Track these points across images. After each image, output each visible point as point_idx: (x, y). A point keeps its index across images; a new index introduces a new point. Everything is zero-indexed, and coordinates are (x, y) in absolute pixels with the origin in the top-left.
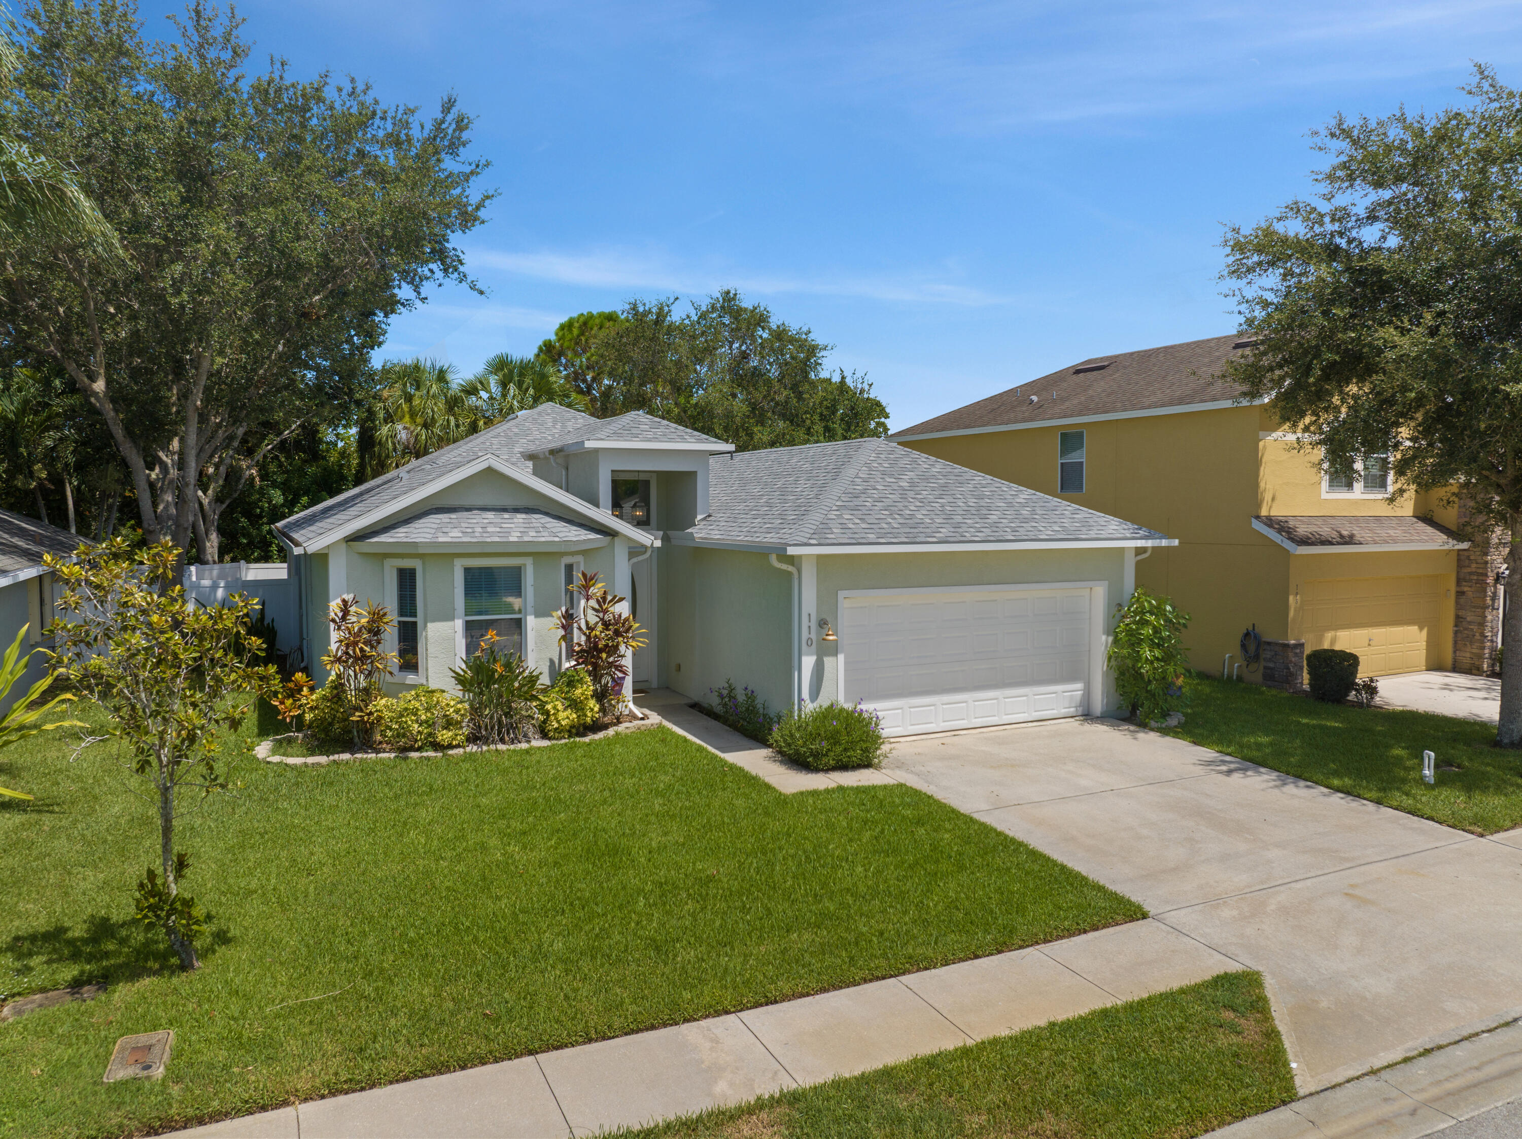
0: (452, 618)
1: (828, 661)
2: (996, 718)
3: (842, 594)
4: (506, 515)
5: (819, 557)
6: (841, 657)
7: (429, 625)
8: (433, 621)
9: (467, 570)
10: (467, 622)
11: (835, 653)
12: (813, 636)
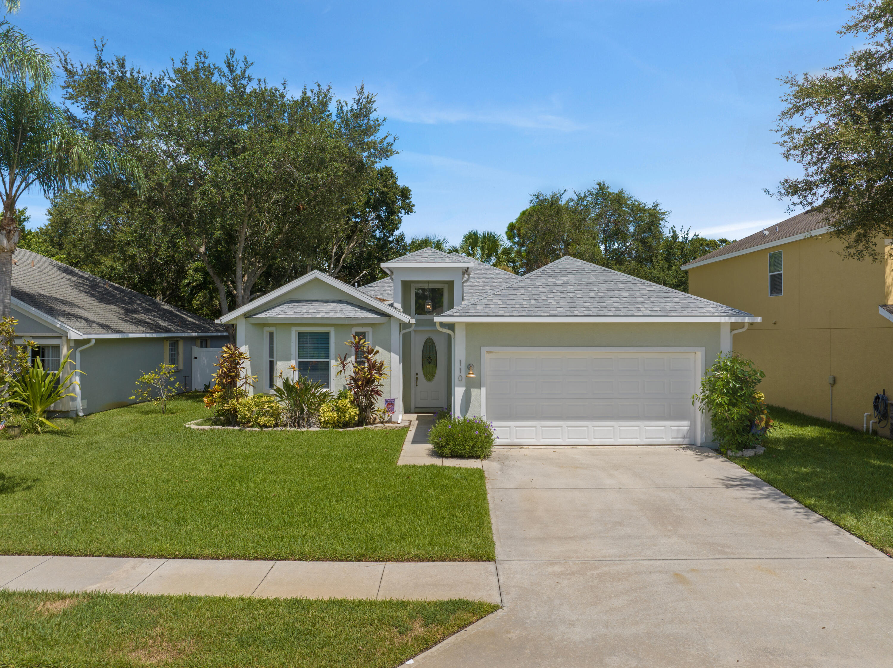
0: (289, 359)
1: (474, 392)
2: (612, 440)
3: (484, 349)
4: (325, 304)
5: (468, 324)
6: (483, 390)
7: (278, 363)
8: (280, 360)
9: (300, 334)
10: (299, 362)
11: (479, 387)
12: (463, 374)
